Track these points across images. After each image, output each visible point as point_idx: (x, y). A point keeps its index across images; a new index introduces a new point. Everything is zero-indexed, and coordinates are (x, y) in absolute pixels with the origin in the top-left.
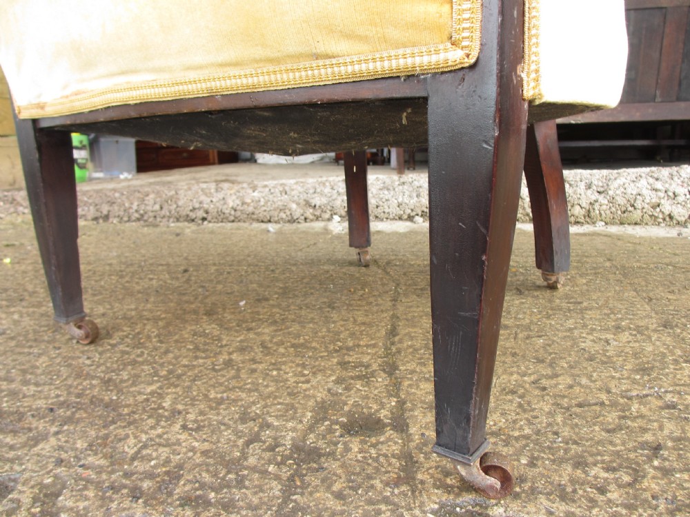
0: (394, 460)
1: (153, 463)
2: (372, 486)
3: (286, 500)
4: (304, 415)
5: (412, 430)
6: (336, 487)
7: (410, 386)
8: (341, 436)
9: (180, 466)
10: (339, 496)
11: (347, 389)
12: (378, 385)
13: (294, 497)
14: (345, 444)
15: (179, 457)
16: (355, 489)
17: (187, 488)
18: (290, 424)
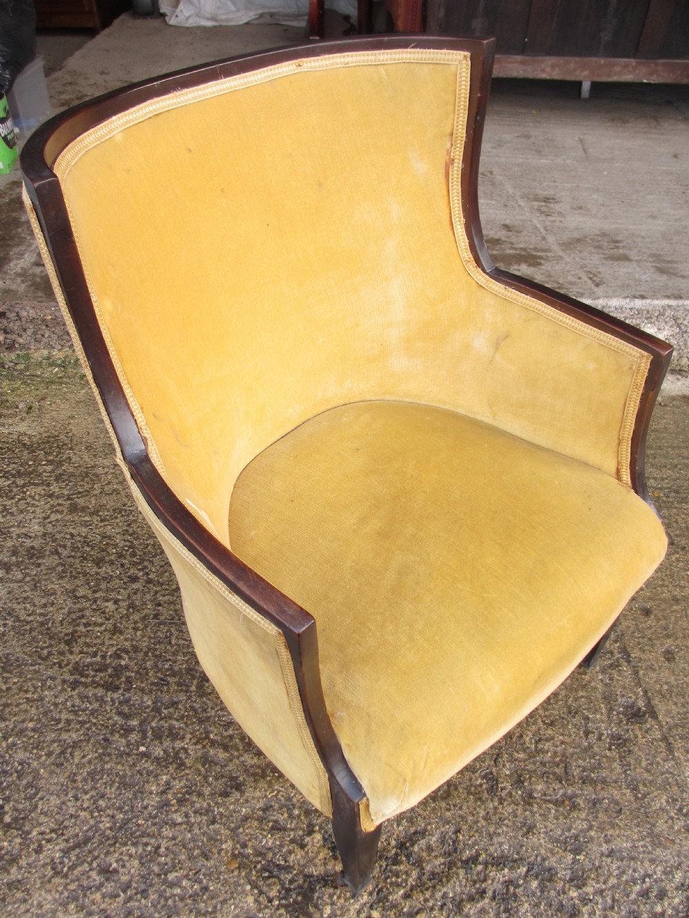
0: (660, 743)
1: (549, 754)
2: (658, 763)
3: (627, 775)
4: (601, 709)
5: (660, 717)
6: (644, 764)
7: (644, 674)
8: (627, 724)
9: (564, 755)
10: (648, 771)
11: (611, 679)
12: (626, 674)
13: (628, 772)
14: (632, 730)
15: (559, 748)
16: (651, 764)
17: (578, 771)
18: (598, 716)
